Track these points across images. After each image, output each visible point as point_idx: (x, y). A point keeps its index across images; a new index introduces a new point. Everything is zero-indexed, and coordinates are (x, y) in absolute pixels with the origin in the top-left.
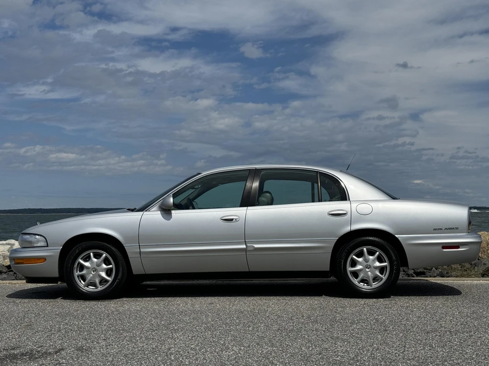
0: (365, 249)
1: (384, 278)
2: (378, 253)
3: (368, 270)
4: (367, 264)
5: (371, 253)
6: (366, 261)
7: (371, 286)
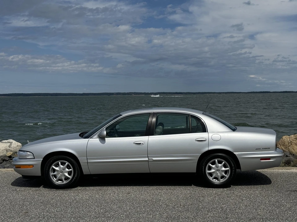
0: (216, 160)
1: (227, 176)
2: (224, 162)
3: (218, 172)
4: (217, 168)
5: (220, 162)
6: (217, 167)
7: (220, 181)
